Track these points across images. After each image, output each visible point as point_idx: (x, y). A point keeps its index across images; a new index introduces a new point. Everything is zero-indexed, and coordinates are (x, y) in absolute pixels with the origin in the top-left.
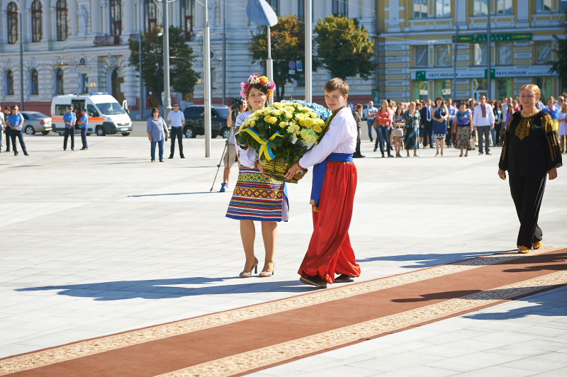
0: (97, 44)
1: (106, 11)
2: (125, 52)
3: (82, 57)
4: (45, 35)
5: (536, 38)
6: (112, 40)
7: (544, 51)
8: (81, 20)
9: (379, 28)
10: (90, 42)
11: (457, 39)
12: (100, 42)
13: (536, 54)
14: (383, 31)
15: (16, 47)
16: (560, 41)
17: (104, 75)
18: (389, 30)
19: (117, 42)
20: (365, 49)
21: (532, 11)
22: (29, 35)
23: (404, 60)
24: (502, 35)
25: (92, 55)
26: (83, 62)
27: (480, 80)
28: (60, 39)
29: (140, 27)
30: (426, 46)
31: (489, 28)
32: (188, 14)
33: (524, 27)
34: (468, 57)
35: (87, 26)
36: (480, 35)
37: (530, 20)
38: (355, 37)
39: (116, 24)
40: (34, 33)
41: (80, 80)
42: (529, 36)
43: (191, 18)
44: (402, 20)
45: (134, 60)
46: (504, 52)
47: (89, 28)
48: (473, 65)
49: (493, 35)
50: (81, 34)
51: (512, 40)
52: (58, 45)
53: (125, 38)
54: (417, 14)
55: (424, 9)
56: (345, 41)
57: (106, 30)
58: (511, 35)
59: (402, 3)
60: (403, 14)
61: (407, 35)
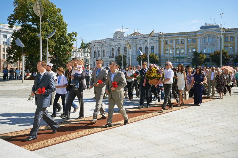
0: (110, 58)
1: (111, 52)
2: (114, 59)
4: (101, 56)
5: (188, 58)
6: (112, 57)
7: (189, 60)
8: (107, 54)
9: (159, 55)
10: (108, 57)
11: (174, 58)
12: (110, 57)
13: (188, 61)
14: (160, 56)
15: (96, 58)
16: (192, 58)
19: (113, 57)
20: (157, 59)
21: (187, 53)
22: (98, 56)
23: (164, 61)
24: (182, 57)
25: (109, 60)
26: (107, 61)
27: (177, 65)
28: (103, 57)
29: (117, 55)
30: (168, 59)
31: (179, 56)
33: (186, 56)
36: (178, 57)
37: (187, 55)
38: (155, 57)
39: (113, 54)
40: (99, 56)
42: (187, 57)
43: (126, 53)
45: (116, 61)
46: (182, 60)
47: (108, 55)
48: (176, 62)
49: (180, 57)
50: (107, 56)
51: (184, 58)
52: (103, 58)
53: (114, 57)
54: (166, 53)
55: (168, 52)
56: (153, 58)
57: (111, 55)
58: (183, 57)
59: (164, 51)
60: (164, 53)
61: (164, 57)
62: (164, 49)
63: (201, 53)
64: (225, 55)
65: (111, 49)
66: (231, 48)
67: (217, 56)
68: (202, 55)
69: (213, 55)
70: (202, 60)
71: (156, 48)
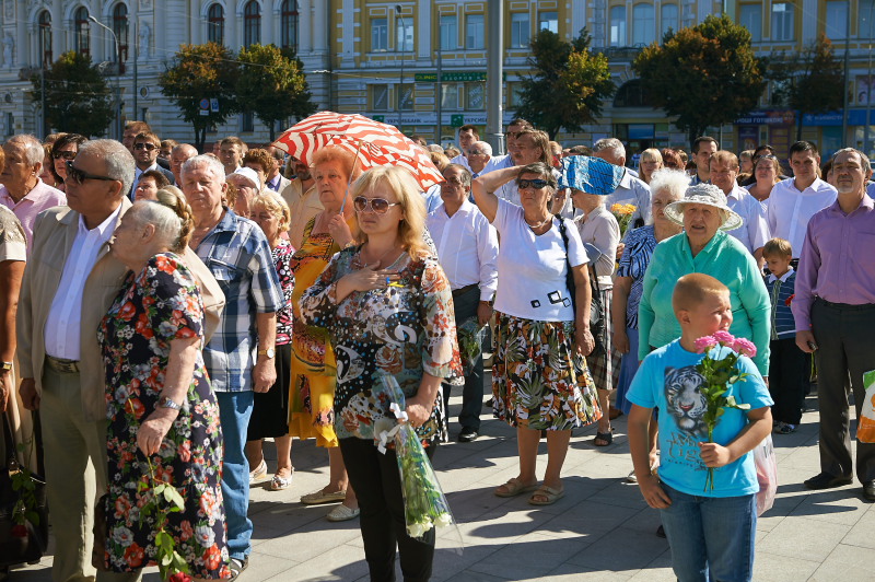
0: (22, 78)
1: (34, 39)
3: (7, 92)
5: (510, 79)
8: (7, 50)
9: (331, 59)
10: (15, 75)
11: (421, 77)
12: (26, 75)
13: (511, 98)
14: (337, 67)
17: (31, 114)
18: (342, 65)
21: (508, 46)
23: (359, 101)
24: (471, 74)
25: (19, 91)
26: (8, 99)
30: (385, 86)
32: (123, 43)
34: (432, 100)
35: (13, 57)
36: (446, 74)
38: (279, 71)
39: (46, 54)
41: (5, 121)
43: (126, 47)
44: (358, 54)
46: (473, 95)
47: (15, 59)
49: (461, 74)
50: (7, 66)
56: (269, 76)
57: (35, 61)
58: (482, 74)
59: (358, 32)
60: (358, 47)
61: (362, 72)
62: (359, 17)
63: (580, 45)
64: (733, 57)
65: (33, 17)
66: (780, 14)
67: (676, 63)
68: (583, 59)
69: (656, 58)
70: (578, 90)
71: (312, 13)
